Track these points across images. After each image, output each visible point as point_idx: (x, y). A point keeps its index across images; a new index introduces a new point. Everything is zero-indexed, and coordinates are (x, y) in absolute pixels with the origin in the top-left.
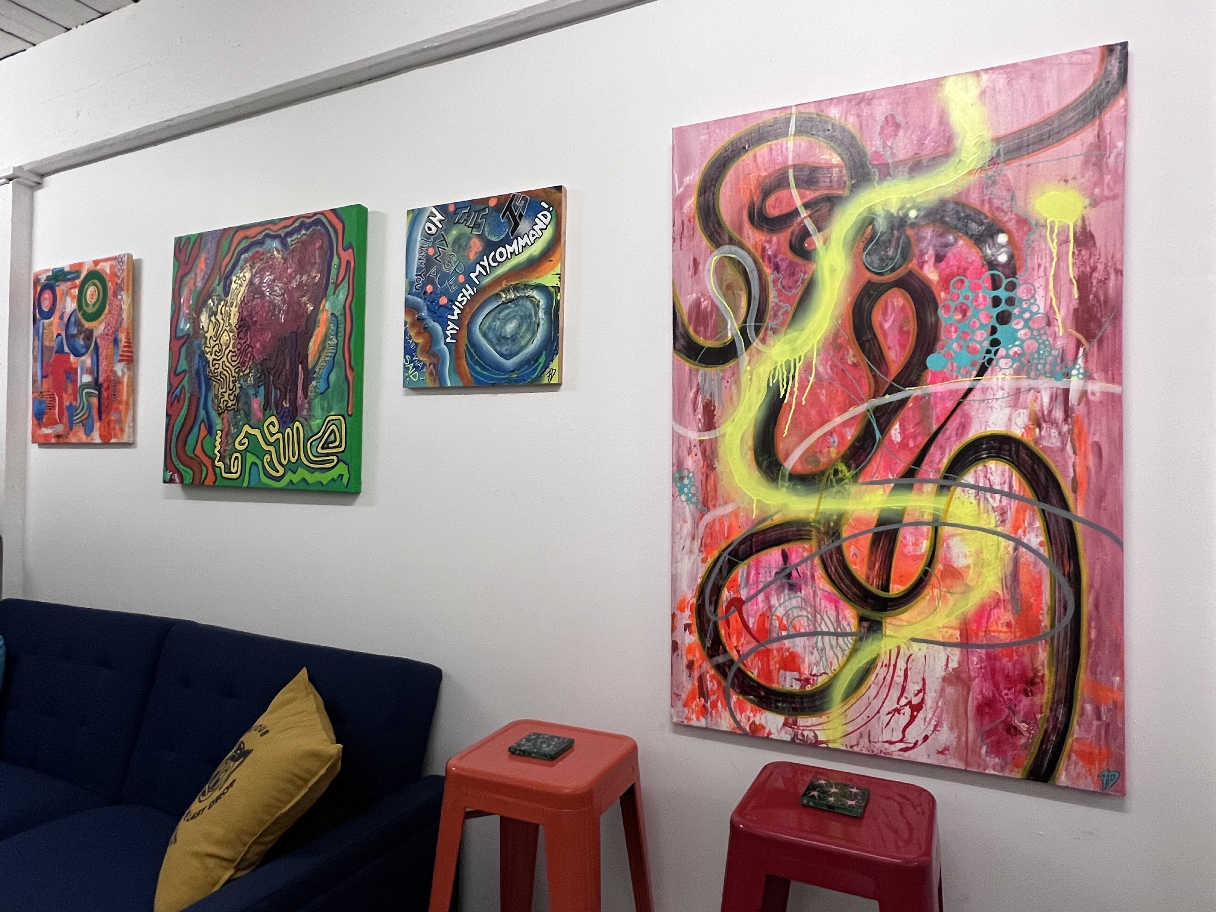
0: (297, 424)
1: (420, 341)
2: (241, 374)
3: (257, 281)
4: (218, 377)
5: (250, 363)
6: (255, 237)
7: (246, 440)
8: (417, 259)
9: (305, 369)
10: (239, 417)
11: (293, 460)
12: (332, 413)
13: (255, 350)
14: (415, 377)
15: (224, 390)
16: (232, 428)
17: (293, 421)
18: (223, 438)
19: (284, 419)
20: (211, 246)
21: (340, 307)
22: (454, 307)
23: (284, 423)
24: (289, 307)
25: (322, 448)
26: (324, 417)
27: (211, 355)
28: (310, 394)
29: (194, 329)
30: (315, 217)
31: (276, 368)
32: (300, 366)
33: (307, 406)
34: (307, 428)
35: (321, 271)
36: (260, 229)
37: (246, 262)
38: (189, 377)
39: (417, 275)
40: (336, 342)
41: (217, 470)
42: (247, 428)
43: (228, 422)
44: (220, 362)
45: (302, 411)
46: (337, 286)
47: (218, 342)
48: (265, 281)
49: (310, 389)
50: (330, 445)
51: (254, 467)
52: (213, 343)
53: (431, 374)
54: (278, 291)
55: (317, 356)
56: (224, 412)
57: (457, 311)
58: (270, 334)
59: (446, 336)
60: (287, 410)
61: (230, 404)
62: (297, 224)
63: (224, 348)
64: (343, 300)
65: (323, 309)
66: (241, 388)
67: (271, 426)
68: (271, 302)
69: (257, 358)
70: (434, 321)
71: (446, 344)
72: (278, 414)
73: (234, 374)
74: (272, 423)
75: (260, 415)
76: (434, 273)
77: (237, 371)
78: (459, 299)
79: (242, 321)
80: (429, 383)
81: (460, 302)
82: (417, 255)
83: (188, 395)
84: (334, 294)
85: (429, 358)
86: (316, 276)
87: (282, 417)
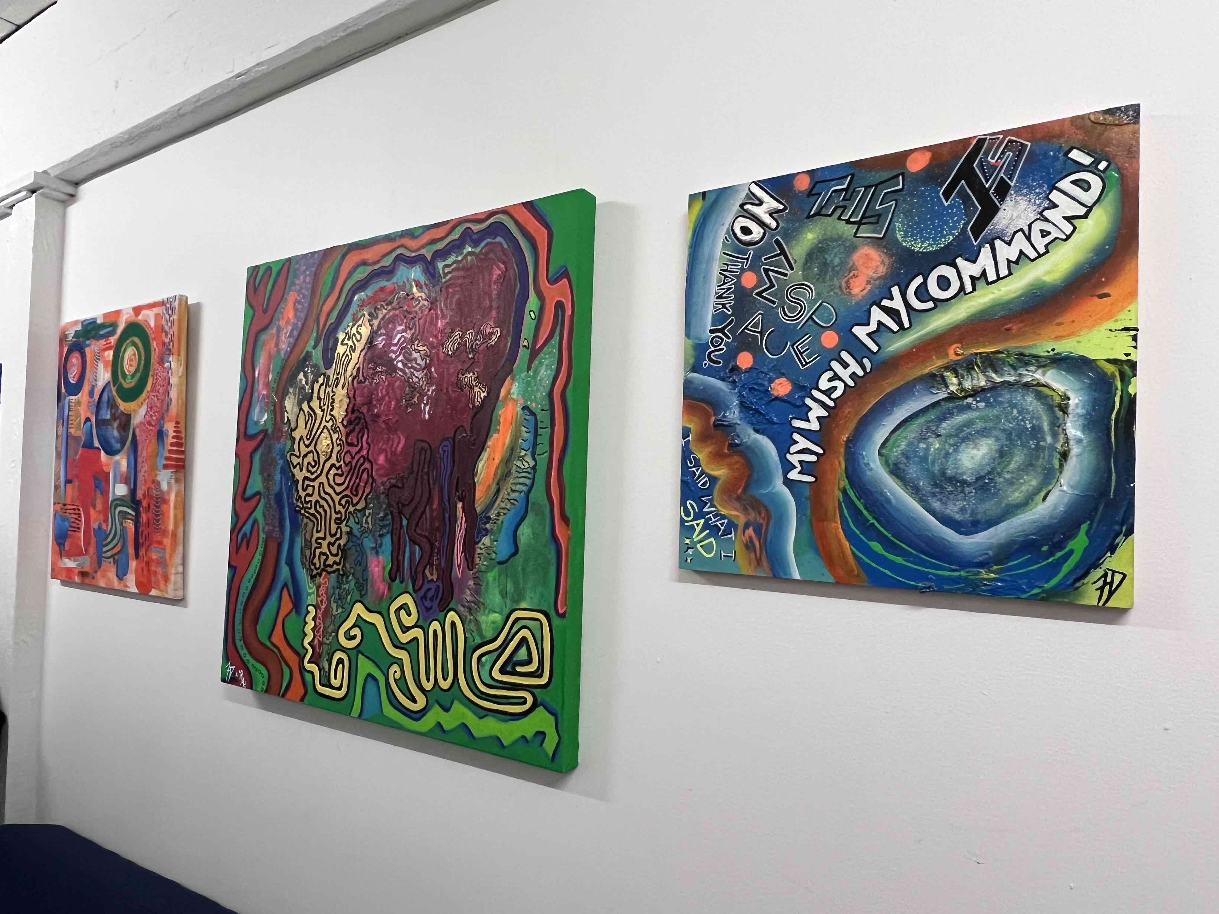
0: (452, 616)
1: (720, 472)
2: (351, 509)
3: (380, 342)
4: (312, 511)
5: (367, 491)
6: (378, 262)
7: (356, 631)
8: (713, 298)
9: (469, 510)
10: (347, 586)
11: (445, 685)
12: (524, 605)
13: (375, 467)
14: (708, 548)
15: (321, 535)
16: (334, 606)
17: (445, 608)
18: (318, 620)
19: (428, 604)
20: (303, 280)
21: (542, 393)
22: (808, 402)
23: (428, 609)
24: (439, 390)
25: (502, 671)
26: (506, 611)
27: (301, 470)
28: (477, 560)
29: (275, 424)
30: (492, 220)
31: (413, 505)
32: (460, 505)
33: (471, 583)
34: (472, 626)
35: (499, 323)
36: (387, 247)
37: (361, 306)
38: (265, 506)
39: (712, 331)
40: (532, 463)
41: (308, 677)
42: (359, 609)
43: (326, 593)
44: (316, 484)
45: (462, 592)
46: (534, 353)
47: (311, 448)
48: (395, 341)
49: (479, 551)
50: (519, 669)
51: (371, 684)
52: (304, 450)
53: (749, 546)
54: (419, 361)
55: (494, 488)
56: (320, 575)
57: (817, 412)
58: (403, 441)
59: (788, 467)
60: (433, 586)
61: (330, 561)
62: (456, 235)
63: (323, 458)
64: (548, 382)
65: (506, 397)
66: (350, 533)
67: (403, 611)
68: (407, 382)
69: (379, 481)
70: (757, 431)
71: (788, 483)
72: (415, 591)
73: (338, 508)
74: (405, 606)
75: (382, 587)
76: (756, 326)
77: (343, 502)
78: (824, 384)
79: (353, 412)
80: (744, 567)
81: (828, 393)
82: (714, 288)
83: (262, 536)
84: (529, 368)
85: (745, 510)
86: (491, 334)
87: (424, 597)
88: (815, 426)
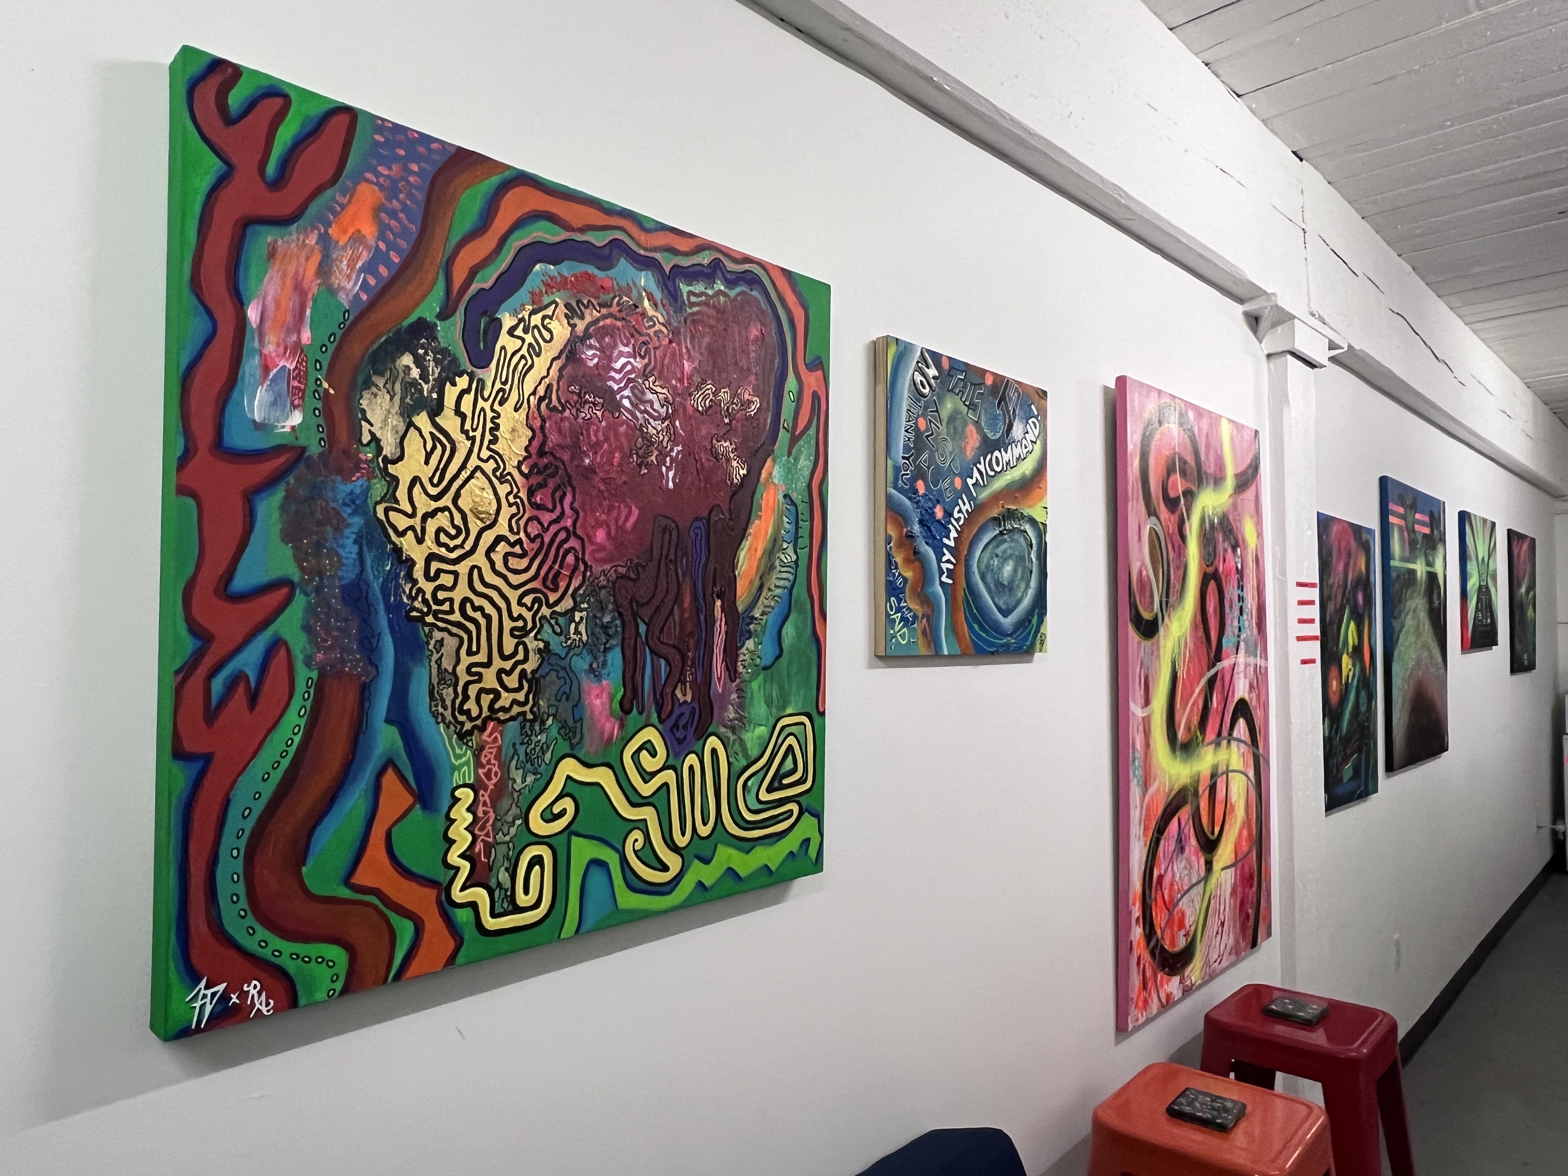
0: (713, 742)
1: (909, 574)
2: (545, 611)
3: (590, 356)
5: (575, 583)
6: (582, 230)
7: (568, 804)
9: (730, 609)
10: (542, 738)
11: (704, 831)
12: (789, 711)
13: (589, 548)
14: (903, 637)
15: (482, 657)
16: (517, 775)
17: (703, 735)
18: (480, 810)
19: (680, 734)
21: (802, 484)
23: (680, 741)
24: (688, 453)
25: (770, 790)
26: (772, 722)
27: (420, 541)
28: (740, 669)
30: (747, 266)
31: (656, 602)
32: (718, 603)
33: (734, 696)
34: (737, 747)
36: (601, 219)
37: (551, 285)
38: (310, 610)
39: (904, 458)
40: (794, 558)
41: (463, 916)
42: (569, 768)
43: (498, 757)
45: (724, 709)
46: (794, 440)
48: (618, 365)
49: (742, 658)
50: (785, 781)
51: (597, 875)
53: (924, 633)
54: (657, 406)
55: (757, 583)
56: (482, 729)
57: (953, 534)
58: (635, 513)
59: (941, 573)
60: (686, 710)
61: (506, 699)
66: (545, 652)
67: (644, 753)
68: (639, 430)
69: (597, 569)
70: (927, 543)
71: (942, 584)
72: (661, 721)
73: (516, 610)
74: (647, 746)
75: (611, 727)
76: (925, 461)
77: (528, 600)
78: (956, 515)
80: (922, 649)
81: (958, 520)
82: (904, 423)
83: (304, 676)
84: (789, 454)
85: (922, 605)
86: (750, 402)
87: (676, 726)
88: (952, 543)
